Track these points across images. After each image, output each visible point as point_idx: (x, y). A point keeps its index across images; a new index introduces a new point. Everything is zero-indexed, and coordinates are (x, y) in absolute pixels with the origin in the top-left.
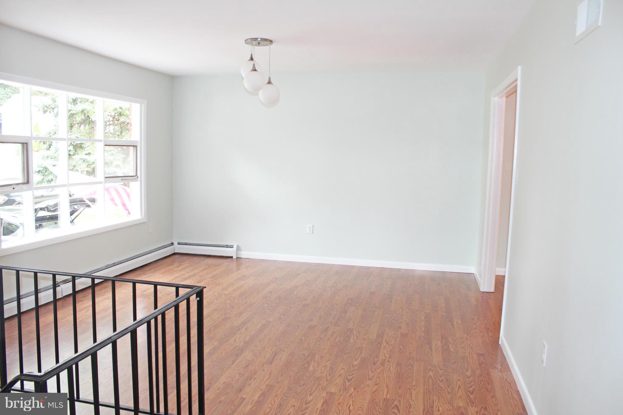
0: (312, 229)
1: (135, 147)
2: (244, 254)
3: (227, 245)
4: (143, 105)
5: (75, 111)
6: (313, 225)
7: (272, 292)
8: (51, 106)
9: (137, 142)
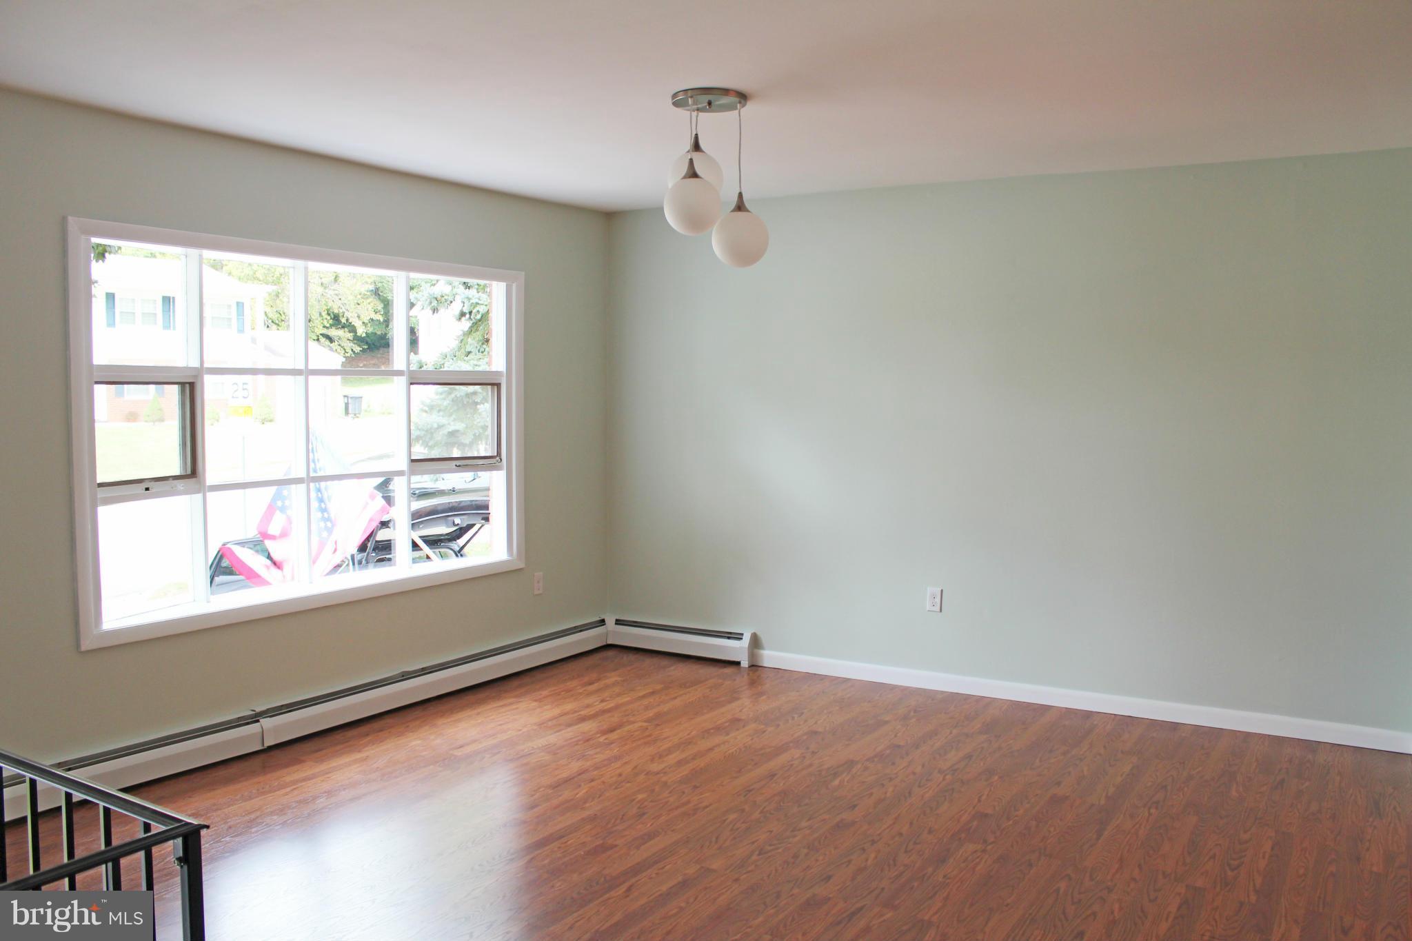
0: (938, 600)
1: (496, 387)
2: (770, 657)
3: (731, 633)
4: (514, 286)
5: (486, 305)
6: (942, 591)
7: (776, 774)
8: (446, 297)
9: (498, 373)
